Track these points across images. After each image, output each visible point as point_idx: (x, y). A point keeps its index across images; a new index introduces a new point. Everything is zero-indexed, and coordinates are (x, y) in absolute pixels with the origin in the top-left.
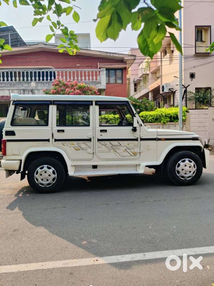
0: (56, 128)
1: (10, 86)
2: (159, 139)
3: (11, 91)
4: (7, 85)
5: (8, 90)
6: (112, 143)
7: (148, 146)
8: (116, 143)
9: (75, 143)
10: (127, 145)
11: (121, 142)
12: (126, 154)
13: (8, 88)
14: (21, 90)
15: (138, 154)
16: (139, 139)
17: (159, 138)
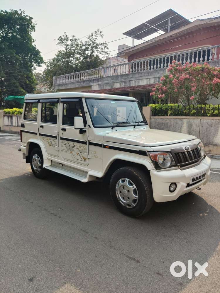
0: (41, 123)
1: (148, 75)
2: (104, 146)
3: (148, 80)
4: (145, 74)
5: (146, 80)
6: (69, 143)
7: (95, 152)
8: (71, 143)
9: (49, 138)
10: (79, 148)
11: (75, 144)
12: (78, 157)
13: (147, 77)
14: (157, 78)
15: (87, 160)
16: (88, 143)
17: (104, 144)
